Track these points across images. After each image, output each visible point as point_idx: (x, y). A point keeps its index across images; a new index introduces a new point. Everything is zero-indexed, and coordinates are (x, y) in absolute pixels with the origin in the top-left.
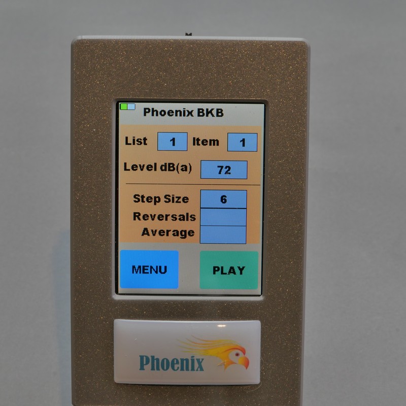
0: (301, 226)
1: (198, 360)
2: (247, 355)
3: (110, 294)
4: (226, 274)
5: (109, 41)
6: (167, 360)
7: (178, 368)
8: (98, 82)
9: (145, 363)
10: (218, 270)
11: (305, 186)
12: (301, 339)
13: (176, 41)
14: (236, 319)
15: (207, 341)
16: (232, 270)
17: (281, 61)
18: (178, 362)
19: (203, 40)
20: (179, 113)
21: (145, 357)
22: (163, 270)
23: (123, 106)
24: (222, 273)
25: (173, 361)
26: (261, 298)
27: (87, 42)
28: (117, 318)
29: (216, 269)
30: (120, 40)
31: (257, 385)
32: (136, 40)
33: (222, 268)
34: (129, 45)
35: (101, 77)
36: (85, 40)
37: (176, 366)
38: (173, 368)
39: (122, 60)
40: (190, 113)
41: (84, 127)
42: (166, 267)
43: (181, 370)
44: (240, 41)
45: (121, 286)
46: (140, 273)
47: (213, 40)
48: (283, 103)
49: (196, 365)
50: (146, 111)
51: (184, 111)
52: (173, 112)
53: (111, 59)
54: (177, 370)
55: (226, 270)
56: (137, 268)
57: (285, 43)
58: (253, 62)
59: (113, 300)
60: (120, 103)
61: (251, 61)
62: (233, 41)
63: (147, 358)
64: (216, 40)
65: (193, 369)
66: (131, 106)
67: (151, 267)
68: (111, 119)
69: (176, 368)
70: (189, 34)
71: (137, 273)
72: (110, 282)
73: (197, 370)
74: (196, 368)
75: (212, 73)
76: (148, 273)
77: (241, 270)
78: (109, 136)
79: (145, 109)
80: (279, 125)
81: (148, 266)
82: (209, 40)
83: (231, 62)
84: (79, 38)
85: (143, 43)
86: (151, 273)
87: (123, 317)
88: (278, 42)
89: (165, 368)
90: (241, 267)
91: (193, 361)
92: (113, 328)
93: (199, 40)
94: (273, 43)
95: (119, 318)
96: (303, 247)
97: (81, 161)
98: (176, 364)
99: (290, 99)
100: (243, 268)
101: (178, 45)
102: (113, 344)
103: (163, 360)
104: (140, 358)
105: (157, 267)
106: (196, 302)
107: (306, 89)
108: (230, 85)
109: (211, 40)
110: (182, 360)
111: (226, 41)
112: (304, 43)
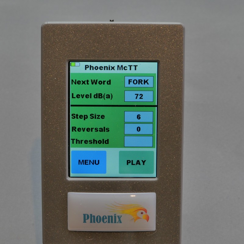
0: (180, 136)
1: (118, 216)
2: (147, 214)
3: (65, 177)
4: (134, 164)
5: (64, 25)
6: (100, 217)
7: (106, 221)
8: (57, 50)
9: (86, 218)
10: (130, 162)
11: (182, 111)
12: (180, 204)
13: (104, 25)
14: (141, 192)
15: (123, 205)
16: (138, 162)
17: (167, 37)
18: (106, 218)
19: (121, 24)
20: (106, 68)
21: (86, 215)
22: (97, 163)
23: (73, 64)
24: (132, 164)
25: (103, 217)
26: (156, 179)
27: (50, 26)
28: (69, 192)
29: (129, 162)
30: (70, 24)
31: (154, 232)
32: (80, 24)
33: (132, 161)
34: (76, 27)
35: (59, 47)
36: (49, 24)
37: (105, 220)
38: (103, 221)
39: (72, 36)
40: (113, 68)
41: (49, 77)
42: (99, 161)
43: (108, 223)
44: (143, 25)
45: (72, 172)
46: (83, 164)
47: (126, 24)
48: (169, 62)
49: (117, 220)
50: (86, 67)
51: (109, 67)
52: (102, 67)
53: (65, 36)
54: (105, 223)
55: (135, 162)
56: (81, 162)
57: (169, 26)
58: (150, 37)
59: (67, 180)
60: (70, 62)
61: (149, 36)
62: (138, 24)
63: (88, 216)
64: (128, 24)
65: (115, 222)
66: (77, 64)
67: (90, 161)
68: (65, 72)
69: (105, 222)
70: (112, 20)
71: (81, 164)
72: (65, 170)
73: (118, 223)
74: (117, 222)
75: (126, 44)
76: (88, 164)
77: (144, 162)
78: (64, 82)
79: (86, 66)
80: (166, 75)
81: (88, 160)
82: (124, 24)
83: (137, 37)
84: (46, 23)
85: (84, 26)
86: (90, 164)
87: (73, 191)
88: (165, 25)
89: (99, 222)
90: (144, 161)
91: (115, 217)
92: (67, 197)
93: (118, 24)
94: (163, 25)
95: (71, 192)
96: (181, 148)
97: (48, 97)
98: (105, 219)
99: (173, 59)
100: (145, 161)
101: (105, 27)
102: (67, 207)
103: (97, 217)
104: (83, 215)
105: (93, 160)
106: (117, 181)
107: (183, 53)
108: (137, 51)
109: (125, 24)
110: (109, 217)
111: (134, 25)
112: (181, 25)
